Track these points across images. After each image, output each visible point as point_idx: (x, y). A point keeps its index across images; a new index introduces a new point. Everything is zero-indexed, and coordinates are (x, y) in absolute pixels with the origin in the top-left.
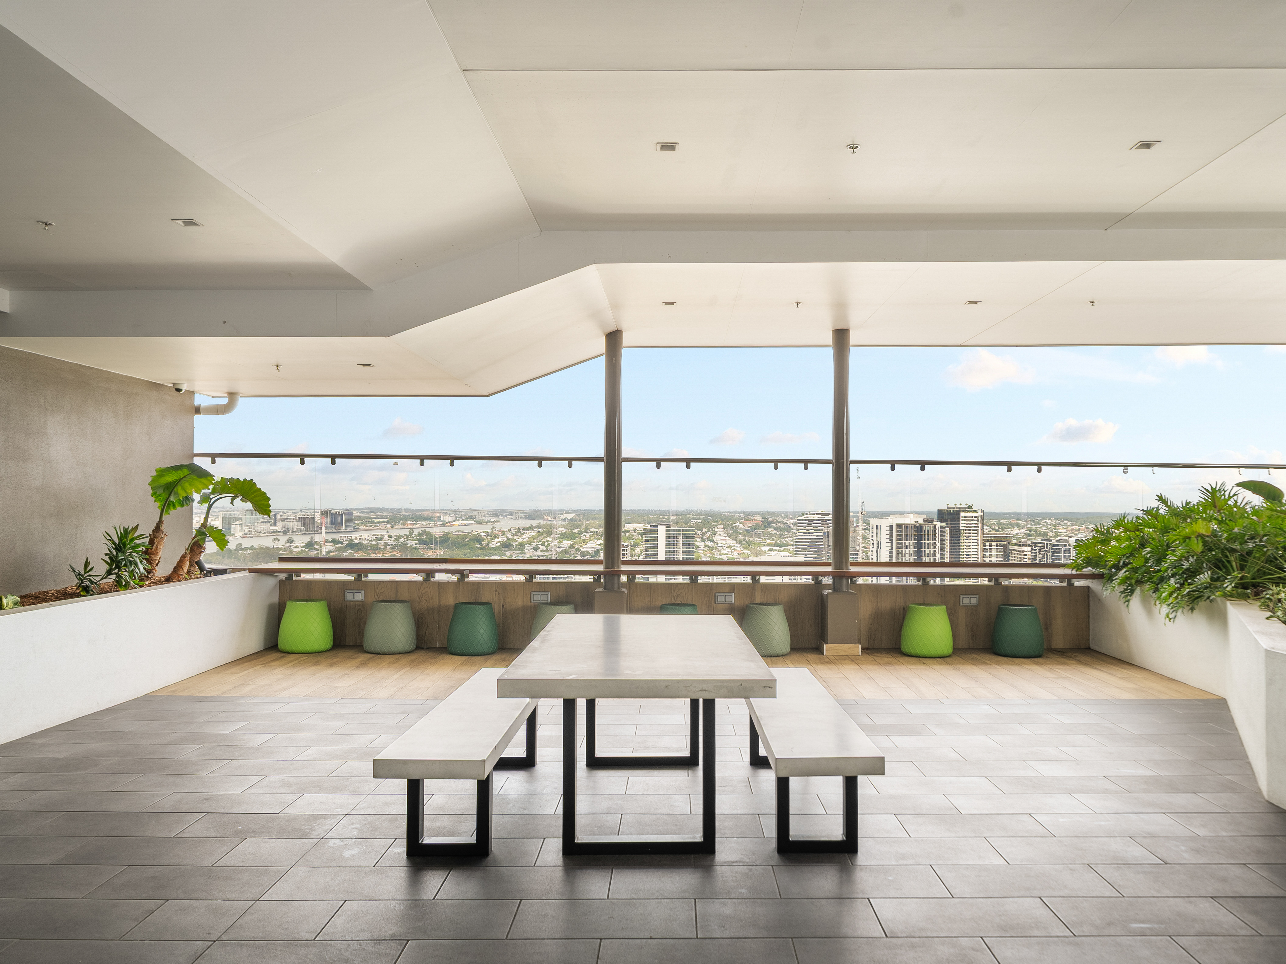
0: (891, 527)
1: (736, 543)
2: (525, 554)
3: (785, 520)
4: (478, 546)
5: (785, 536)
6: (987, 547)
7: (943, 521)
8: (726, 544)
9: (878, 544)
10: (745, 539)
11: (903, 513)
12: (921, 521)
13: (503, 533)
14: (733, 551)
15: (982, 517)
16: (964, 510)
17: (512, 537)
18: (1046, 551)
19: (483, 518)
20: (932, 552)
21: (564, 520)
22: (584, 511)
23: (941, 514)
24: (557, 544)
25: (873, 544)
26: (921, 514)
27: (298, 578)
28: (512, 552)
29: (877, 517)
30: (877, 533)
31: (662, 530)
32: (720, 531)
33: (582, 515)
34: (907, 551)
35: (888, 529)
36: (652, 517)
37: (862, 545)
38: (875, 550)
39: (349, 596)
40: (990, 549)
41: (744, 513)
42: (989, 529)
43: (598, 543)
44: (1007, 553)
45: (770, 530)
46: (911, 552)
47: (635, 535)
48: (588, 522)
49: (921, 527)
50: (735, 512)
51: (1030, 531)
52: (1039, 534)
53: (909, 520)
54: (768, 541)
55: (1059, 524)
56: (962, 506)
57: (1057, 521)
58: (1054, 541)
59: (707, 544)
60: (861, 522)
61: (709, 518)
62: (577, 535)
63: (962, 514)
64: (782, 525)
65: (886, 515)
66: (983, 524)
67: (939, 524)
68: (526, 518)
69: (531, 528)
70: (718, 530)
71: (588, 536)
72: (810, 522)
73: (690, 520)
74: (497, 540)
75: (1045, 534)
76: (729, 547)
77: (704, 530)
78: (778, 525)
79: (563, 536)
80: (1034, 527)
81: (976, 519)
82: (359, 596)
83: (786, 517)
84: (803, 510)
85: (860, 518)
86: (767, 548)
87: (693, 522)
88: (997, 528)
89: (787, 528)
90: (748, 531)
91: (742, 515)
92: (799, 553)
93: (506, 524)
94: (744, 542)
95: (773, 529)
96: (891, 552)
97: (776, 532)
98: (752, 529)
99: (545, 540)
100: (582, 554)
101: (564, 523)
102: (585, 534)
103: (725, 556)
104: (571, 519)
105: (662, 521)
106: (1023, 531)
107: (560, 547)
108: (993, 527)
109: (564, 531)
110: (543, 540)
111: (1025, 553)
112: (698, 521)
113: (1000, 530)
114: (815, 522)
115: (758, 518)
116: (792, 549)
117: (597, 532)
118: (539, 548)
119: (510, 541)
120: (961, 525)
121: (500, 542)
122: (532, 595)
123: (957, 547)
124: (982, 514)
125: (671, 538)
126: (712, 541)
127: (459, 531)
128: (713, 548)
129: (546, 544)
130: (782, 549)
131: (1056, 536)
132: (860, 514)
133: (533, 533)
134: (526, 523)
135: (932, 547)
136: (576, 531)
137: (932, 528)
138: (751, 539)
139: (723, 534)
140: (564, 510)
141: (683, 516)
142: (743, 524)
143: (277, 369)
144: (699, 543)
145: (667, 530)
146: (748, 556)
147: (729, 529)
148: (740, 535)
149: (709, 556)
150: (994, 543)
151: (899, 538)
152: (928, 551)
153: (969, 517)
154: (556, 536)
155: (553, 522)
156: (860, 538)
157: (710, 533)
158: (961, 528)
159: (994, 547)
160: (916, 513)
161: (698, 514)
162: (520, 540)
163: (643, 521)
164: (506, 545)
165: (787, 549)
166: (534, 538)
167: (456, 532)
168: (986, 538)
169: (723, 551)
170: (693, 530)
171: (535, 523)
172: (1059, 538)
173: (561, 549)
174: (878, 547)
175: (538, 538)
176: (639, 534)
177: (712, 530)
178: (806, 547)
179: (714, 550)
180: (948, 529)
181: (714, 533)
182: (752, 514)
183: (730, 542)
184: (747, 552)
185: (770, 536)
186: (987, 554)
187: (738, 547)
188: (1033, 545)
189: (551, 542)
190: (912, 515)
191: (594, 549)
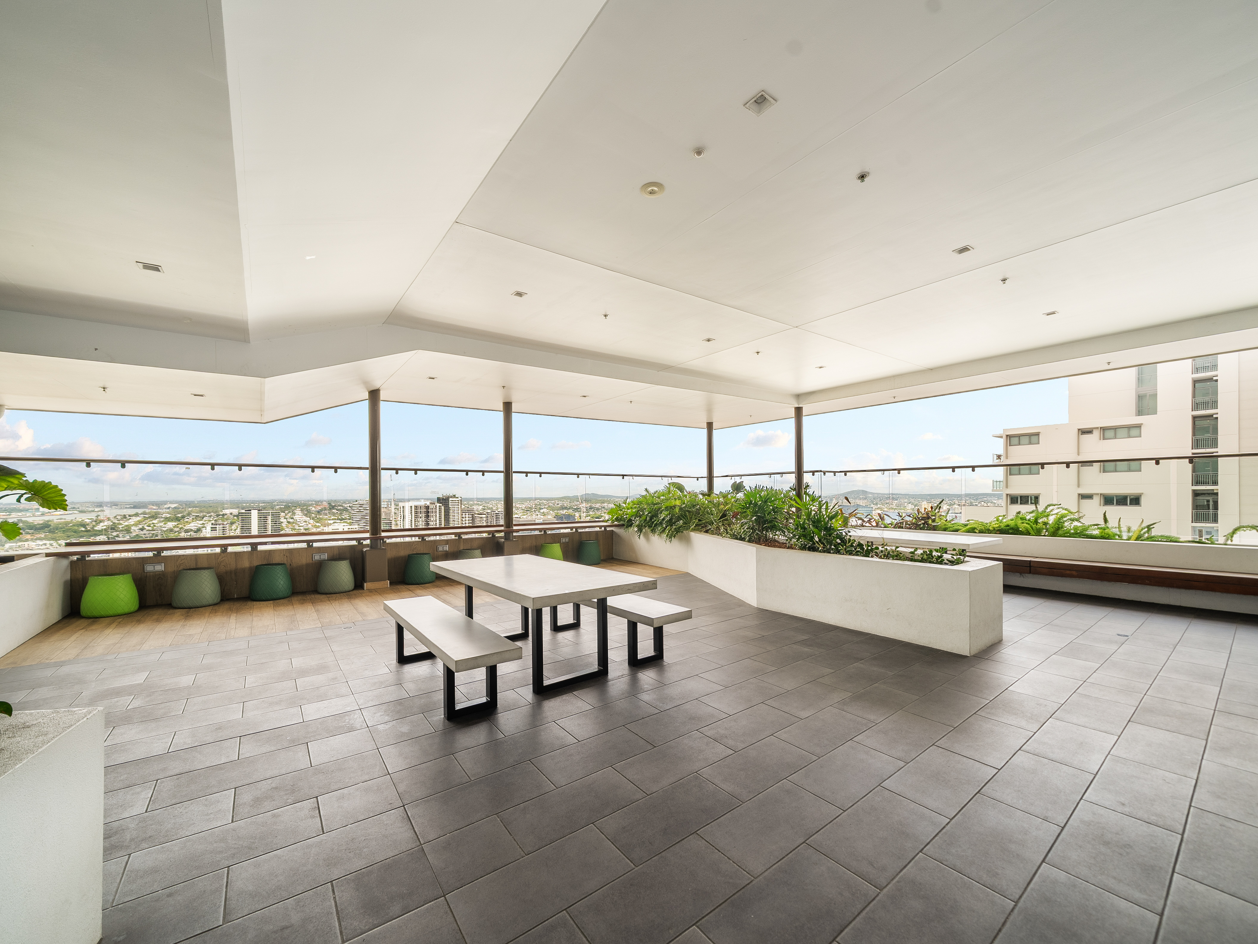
0: (411, 507)
1: (310, 519)
2: (131, 533)
3: (343, 505)
4: (83, 529)
5: (343, 514)
6: (464, 516)
7: (440, 503)
8: (303, 520)
9: (404, 516)
10: (316, 517)
11: (418, 499)
12: (428, 503)
13: (109, 519)
14: (308, 524)
15: (461, 500)
16: (451, 497)
17: (118, 522)
18: (493, 517)
19: (87, 509)
20: (435, 519)
21: (169, 508)
22: (186, 501)
23: (439, 500)
24: (162, 525)
25: (401, 516)
26: (427, 499)
27: (89, 558)
28: (118, 533)
29: (401, 502)
30: (403, 511)
31: (254, 514)
32: (298, 512)
33: (184, 505)
34: (421, 520)
35: (410, 508)
36: (245, 505)
37: (394, 517)
38: (402, 520)
39: (149, 568)
40: (465, 517)
41: (315, 501)
42: (464, 506)
43: (199, 523)
44: (473, 519)
45: (333, 511)
46: (423, 520)
47: (232, 516)
48: (190, 509)
49: (429, 507)
50: (308, 501)
51: (485, 507)
52: (489, 509)
53: (422, 503)
54: (333, 517)
55: (498, 503)
56: (450, 495)
57: (497, 502)
58: (497, 512)
59: (288, 520)
60: (393, 504)
61: (290, 504)
62: (180, 518)
63: (450, 499)
64: (342, 508)
65: (409, 500)
66: (461, 504)
67: (438, 505)
68: (131, 508)
69: (137, 515)
70: (296, 512)
71: (191, 518)
72: (361, 505)
73: (275, 506)
74: (102, 524)
75: (492, 508)
76: (305, 522)
77: (286, 512)
78: (339, 508)
79: (167, 520)
80: (486, 505)
81: (458, 501)
82: (160, 568)
83: (345, 503)
84: (356, 498)
85: (392, 502)
86: (332, 522)
87: (278, 507)
88: (468, 506)
89: (346, 509)
90: (318, 512)
91: (314, 502)
92: (354, 523)
93: (108, 512)
94: (316, 519)
95: (335, 510)
96: (411, 521)
97: (337, 512)
98: (321, 510)
99: (151, 522)
100: (186, 531)
101: (168, 510)
102: (188, 517)
103: (302, 527)
104: (175, 508)
105: (253, 507)
106: (481, 507)
107: (165, 527)
108: (466, 506)
109: (168, 516)
110: (149, 523)
111: (483, 518)
112: (282, 507)
113: (469, 507)
114: (364, 505)
115: (325, 504)
116: (349, 521)
117: (198, 516)
118: (145, 529)
119: (116, 524)
120: (450, 505)
121: (106, 526)
122: (313, 556)
123: (448, 517)
124: (461, 499)
125: (263, 519)
126: (292, 518)
127: (61, 519)
128: (293, 523)
129: (152, 525)
130: (342, 522)
131: (497, 509)
132: (393, 500)
133: (138, 519)
134: (133, 511)
135: (435, 517)
136: (179, 515)
137: (435, 507)
138: (320, 516)
139: (300, 514)
140: (168, 501)
141: (271, 504)
142: (315, 507)
143: (104, 391)
144: (282, 520)
145: (258, 513)
146: (319, 527)
147: (304, 511)
148: (313, 515)
149: (291, 528)
150: (467, 514)
151: (416, 513)
152: (432, 519)
153: (454, 501)
154: (162, 519)
155: (158, 510)
156: (393, 513)
157: (291, 514)
158: (450, 507)
159: (467, 516)
160: (425, 499)
161: (281, 502)
162: (126, 523)
163: (238, 507)
164: (113, 528)
165: (345, 522)
166: (140, 522)
167: (57, 519)
168: (463, 511)
169: (301, 525)
170: (279, 512)
171: (140, 511)
172: (498, 510)
173: (166, 529)
174: (404, 518)
175: (143, 521)
176: (234, 516)
177: (292, 512)
178: (359, 520)
179: (294, 524)
180: (443, 507)
181: (294, 514)
182: (321, 502)
183: (306, 519)
184: (318, 524)
185: (334, 514)
186: (464, 519)
187: (312, 521)
188: (487, 514)
189: (156, 524)
190: (423, 500)
191: (196, 527)
